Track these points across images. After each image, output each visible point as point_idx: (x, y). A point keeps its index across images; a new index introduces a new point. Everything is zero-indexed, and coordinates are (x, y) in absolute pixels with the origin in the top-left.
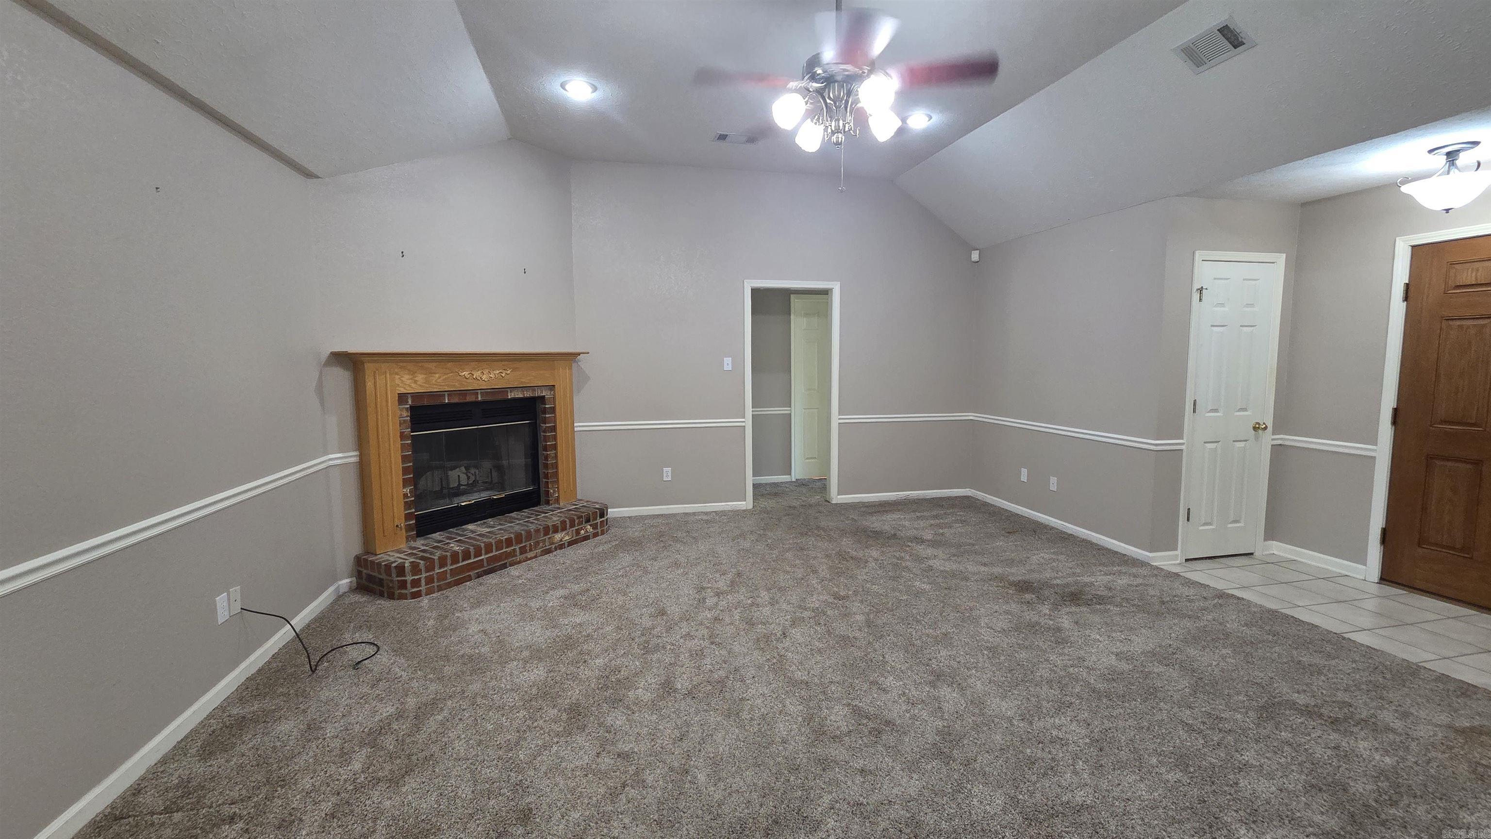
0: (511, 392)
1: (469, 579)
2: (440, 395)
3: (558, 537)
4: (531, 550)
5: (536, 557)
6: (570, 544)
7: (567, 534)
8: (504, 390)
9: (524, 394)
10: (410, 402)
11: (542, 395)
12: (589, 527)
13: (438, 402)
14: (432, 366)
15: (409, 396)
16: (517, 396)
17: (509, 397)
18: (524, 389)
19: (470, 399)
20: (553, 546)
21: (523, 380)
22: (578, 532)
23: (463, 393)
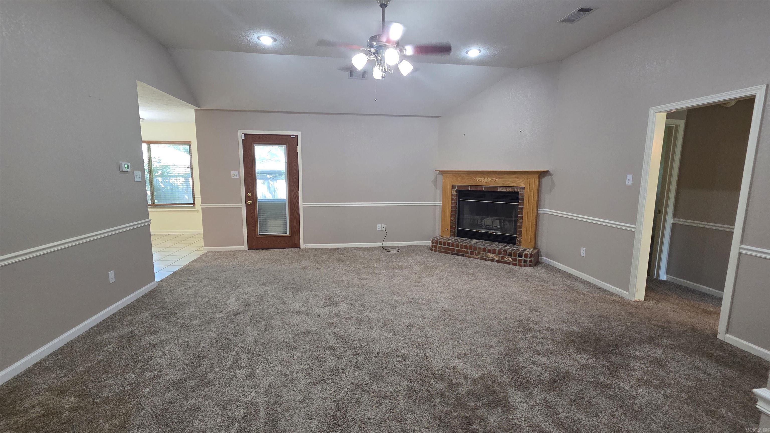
0: (499, 188)
1: (449, 253)
2: (468, 186)
3: (491, 255)
4: (476, 255)
5: (478, 259)
6: (497, 261)
7: (496, 256)
8: (496, 187)
9: (506, 190)
10: (456, 188)
11: (517, 191)
12: (510, 259)
13: (467, 189)
14: (464, 175)
15: (456, 186)
16: (502, 190)
17: (498, 190)
18: (507, 187)
19: (479, 189)
20: (488, 258)
21: (505, 183)
22: (503, 258)
23: (477, 186)
